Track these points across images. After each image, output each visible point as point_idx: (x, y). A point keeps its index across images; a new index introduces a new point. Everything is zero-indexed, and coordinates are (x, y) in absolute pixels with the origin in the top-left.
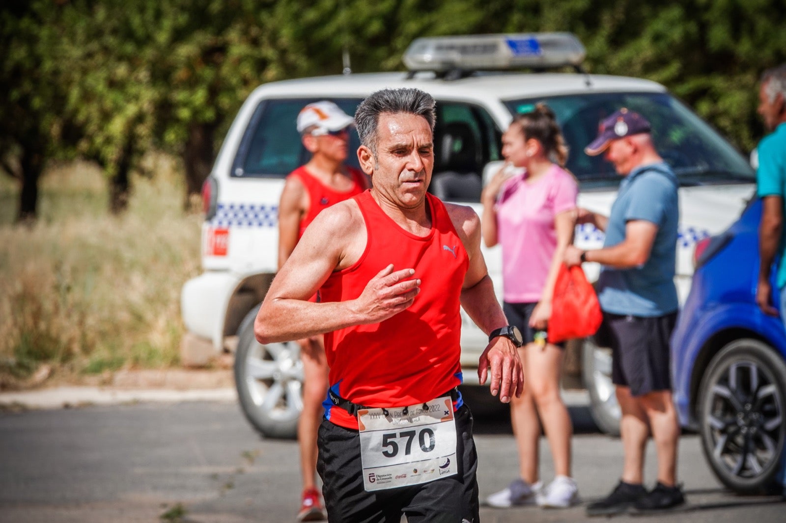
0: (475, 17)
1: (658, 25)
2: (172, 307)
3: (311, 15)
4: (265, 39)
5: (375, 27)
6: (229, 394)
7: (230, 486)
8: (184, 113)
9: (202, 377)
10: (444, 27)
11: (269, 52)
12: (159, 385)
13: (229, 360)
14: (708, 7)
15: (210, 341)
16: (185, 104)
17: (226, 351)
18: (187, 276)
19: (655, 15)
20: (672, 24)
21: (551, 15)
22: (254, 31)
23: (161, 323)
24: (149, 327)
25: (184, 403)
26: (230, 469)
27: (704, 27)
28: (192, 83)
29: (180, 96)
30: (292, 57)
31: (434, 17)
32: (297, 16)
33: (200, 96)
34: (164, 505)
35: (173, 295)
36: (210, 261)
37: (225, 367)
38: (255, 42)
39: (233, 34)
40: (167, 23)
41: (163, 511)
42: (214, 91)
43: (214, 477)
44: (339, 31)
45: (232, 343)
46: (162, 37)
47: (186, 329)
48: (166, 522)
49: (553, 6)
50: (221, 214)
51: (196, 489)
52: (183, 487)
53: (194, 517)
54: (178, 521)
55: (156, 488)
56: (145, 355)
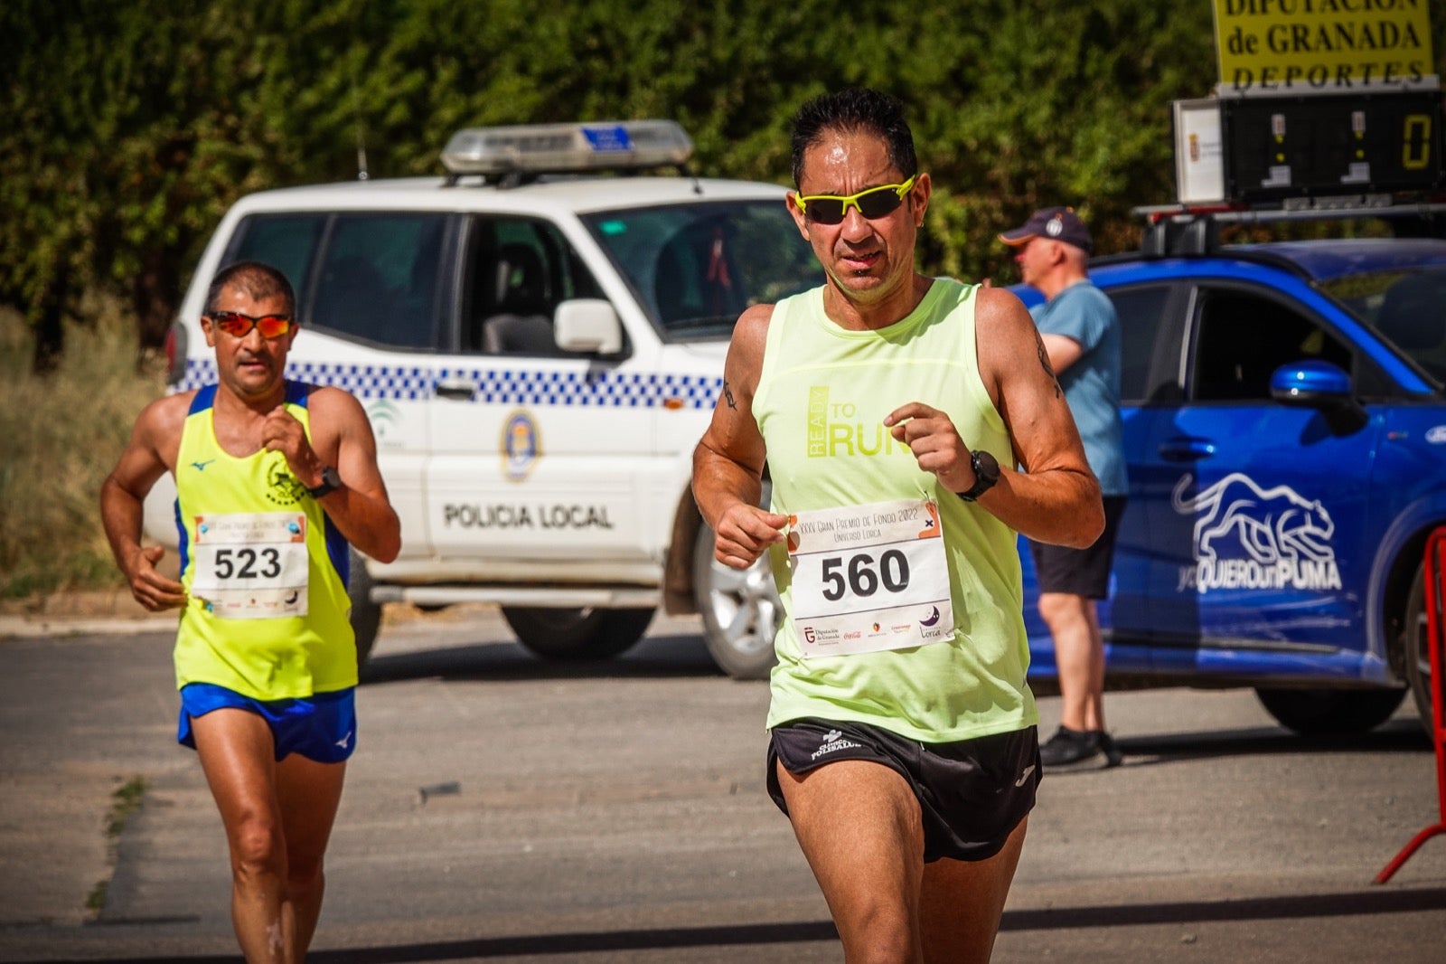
0: (535, 98)
3: (309, 97)
4: (245, 134)
5: (398, 113)
8: (137, 235)
10: (492, 113)
11: (252, 151)
12: (108, 611)
16: (139, 220)
19: (787, 95)
21: (641, 95)
22: (231, 120)
25: (142, 635)
28: (147, 195)
29: (130, 211)
30: (284, 157)
31: (479, 99)
32: (289, 100)
33: (157, 208)
34: (118, 779)
38: (232, 136)
39: (202, 126)
40: (111, 109)
41: (116, 787)
42: (176, 205)
44: (349, 119)
46: (105, 130)
48: (120, 801)
49: (645, 83)
50: (191, 374)
51: (161, 756)
52: (143, 753)
53: (159, 795)
54: (136, 799)
55: (105, 755)
56: (87, 571)
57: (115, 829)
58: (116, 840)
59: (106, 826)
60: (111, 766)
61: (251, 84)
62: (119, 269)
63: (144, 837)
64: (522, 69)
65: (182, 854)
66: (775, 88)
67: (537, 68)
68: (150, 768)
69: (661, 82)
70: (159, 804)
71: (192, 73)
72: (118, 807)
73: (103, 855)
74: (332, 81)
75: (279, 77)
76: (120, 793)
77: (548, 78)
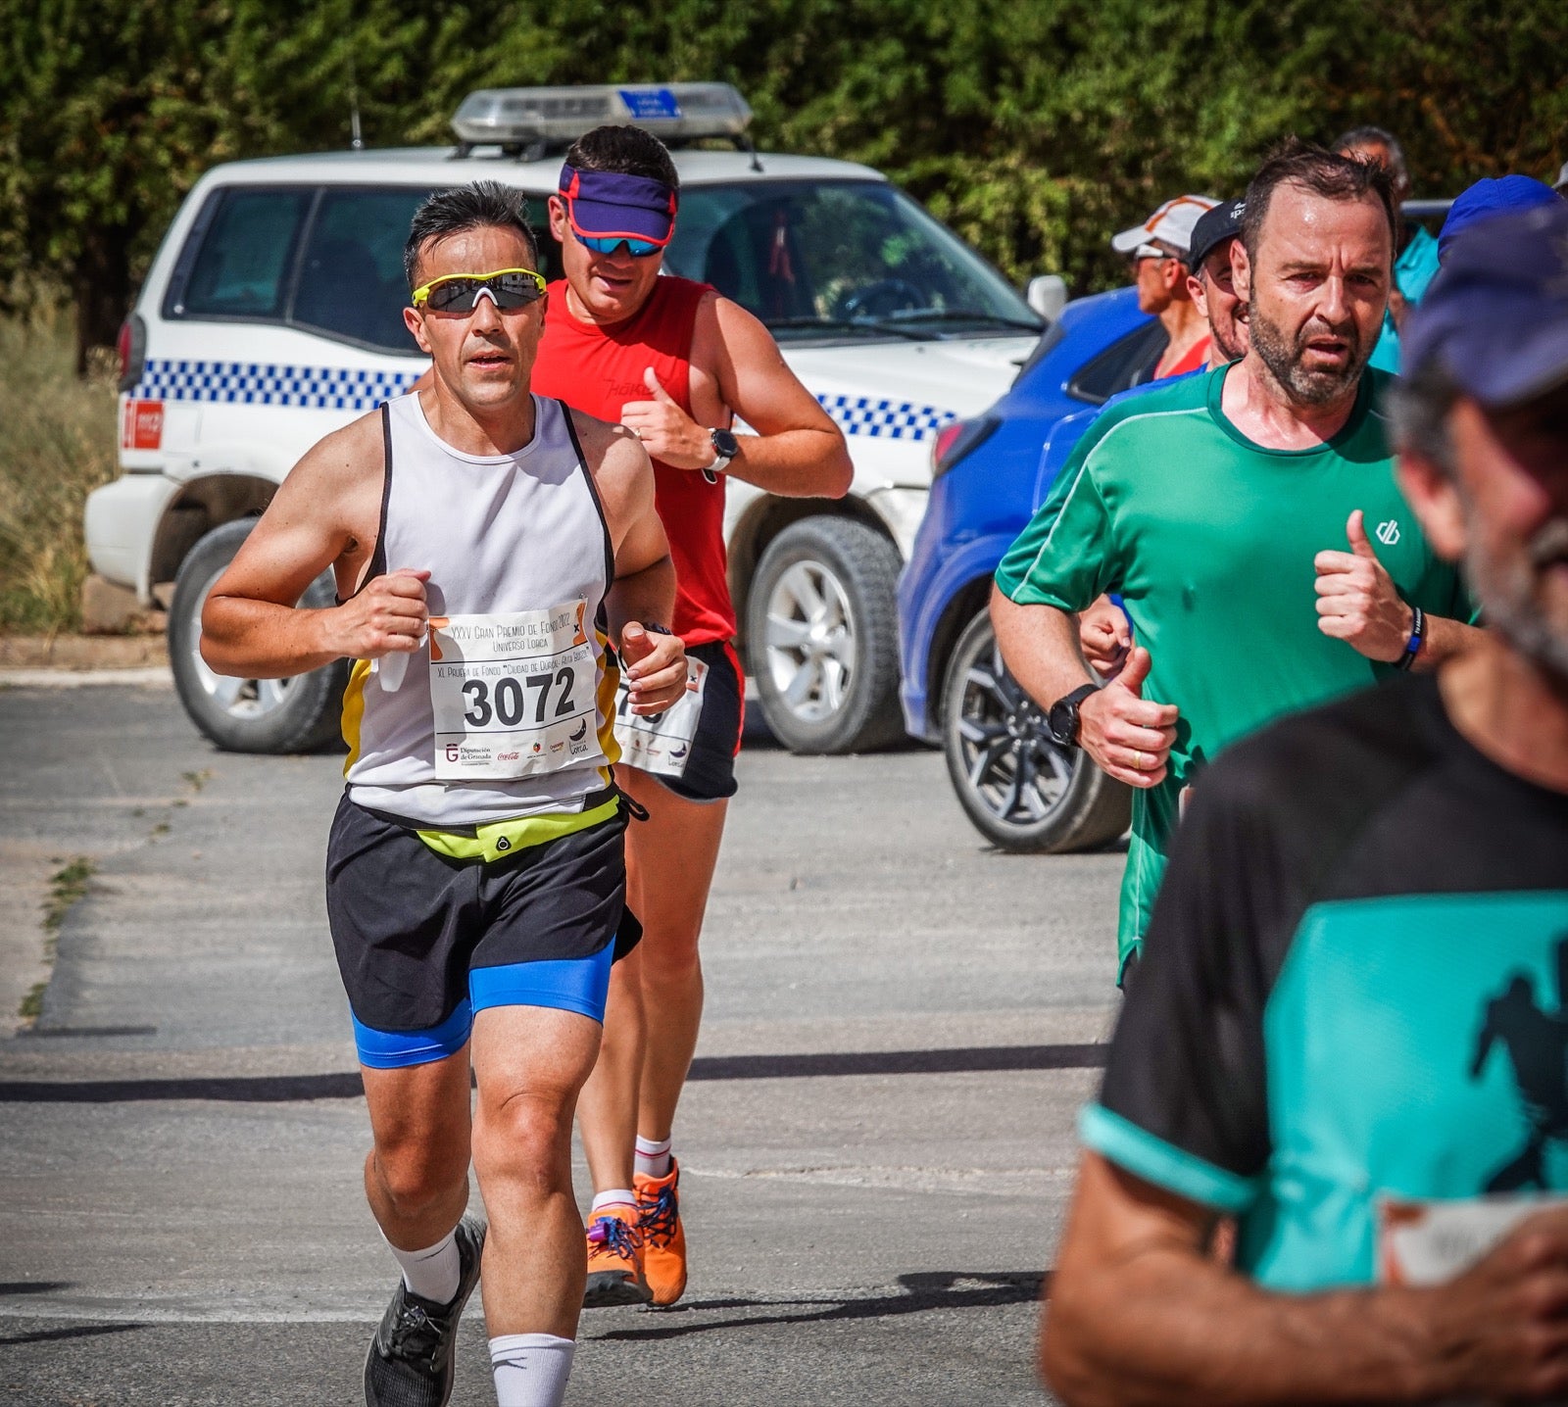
1: (865, 71)
2: (67, 530)
3: (287, 48)
4: (208, 91)
5: (393, 69)
6: (161, 675)
7: (164, 828)
8: (78, 210)
9: (117, 647)
10: (505, 71)
11: (217, 110)
12: (46, 661)
13: (160, 620)
14: (945, 40)
15: (132, 588)
16: (83, 193)
17: (157, 605)
18: (93, 480)
19: (857, 54)
20: (884, 68)
21: (684, 52)
22: (193, 75)
23: (49, 554)
24: (28, 563)
25: (84, 690)
26: (165, 801)
27: (938, 73)
28: (91, 160)
29: (71, 182)
30: (254, 118)
31: (489, 54)
32: (263, 51)
33: (102, 182)
34: (56, 861)
35: (69, 509)
36: (131, 457)
37: (154, 633)
38: (194, 95)
39: (158, 82)
40: (49, 60)
41: (56, 870)
42: (125, 177)
43: (138, 813)
44: (335, 74)
45: (166, 592)
46: (41, 84)
47: (90, 568)
48: (59, 886)
49: (688, 37)
50: (148, 378)
51: (109, 834)
52: (86, 830)
53: (105, 880)
54: (81, 884)
55: (40, 832)
56: (20, 611)
57: (54, 920)
58: (56, 934)
59: (42, 916)
60: (49, 846)
61: (216, 32)
62: (55, 250)
63: (89, 931)
64: (541, 19)
65: (134, 952)
66: (844, 45)
67: (559, 18)
68: (95, 848)
69: (707, 37)
70: (107, 891)
71: (147, 18)
72: (59, 893)
73: (39, 952)
74: (315, 29)
75: (251, 25)
76: (61, 877)
77: (572, 30)
